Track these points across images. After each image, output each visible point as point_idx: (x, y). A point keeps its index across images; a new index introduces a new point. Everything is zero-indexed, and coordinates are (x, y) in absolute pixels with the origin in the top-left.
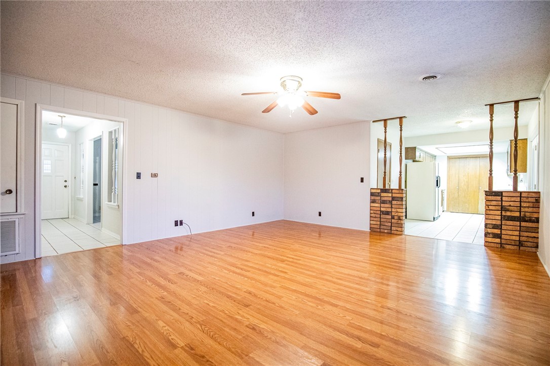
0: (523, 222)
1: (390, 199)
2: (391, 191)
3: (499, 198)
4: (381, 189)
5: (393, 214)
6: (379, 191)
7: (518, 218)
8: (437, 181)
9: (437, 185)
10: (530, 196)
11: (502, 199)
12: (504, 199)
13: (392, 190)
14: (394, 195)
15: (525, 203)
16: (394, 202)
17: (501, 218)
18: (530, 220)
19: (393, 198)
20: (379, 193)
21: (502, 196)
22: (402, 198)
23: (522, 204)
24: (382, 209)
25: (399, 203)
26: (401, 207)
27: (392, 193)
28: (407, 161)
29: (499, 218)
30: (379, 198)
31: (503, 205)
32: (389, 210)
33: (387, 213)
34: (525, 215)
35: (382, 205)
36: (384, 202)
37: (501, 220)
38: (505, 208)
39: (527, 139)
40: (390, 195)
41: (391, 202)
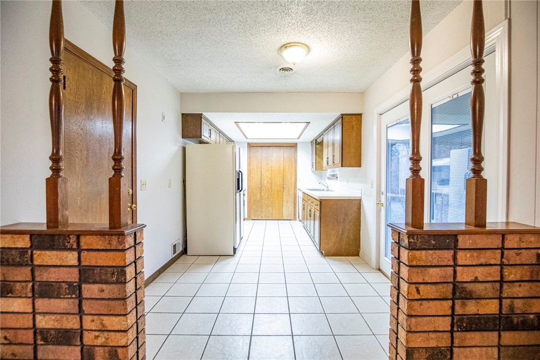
0: (509, 330)
1: (73, 276)
2: (73, 239)
3: (448, 255)
4: (33, 235)
5: (88, 338)
6: (23, 242)
7: (495, 319)
8: (238, 179)
9: (238, 189)
10: (523, 245)
11: (455, 258)
12: (463, 258)
13: (79, 235)
14: (90, 259)
15: (513, 270)
16: (90, 290)
17: (452, 326)
18: (524, 322)
19: (86, 274)
20: (23, 251)
21: (456, 249)
22: (121, 270)
23: (506, 271)
24: (43, 322)
25: (109, 290)
26: (117, 306)
27: (79, 250)
28: (186, 141)
29: (444, 324)
30: (23, 273)
31: (459, 279)
32: (72, 323)
33: (64, 337)
34: (511, 308)
35: (41, 304)
36: (46, 290)
37: (452, 332)
38: (464, 289)
39: (360, 115)
40: (71, 258)
41: (75, 290)
